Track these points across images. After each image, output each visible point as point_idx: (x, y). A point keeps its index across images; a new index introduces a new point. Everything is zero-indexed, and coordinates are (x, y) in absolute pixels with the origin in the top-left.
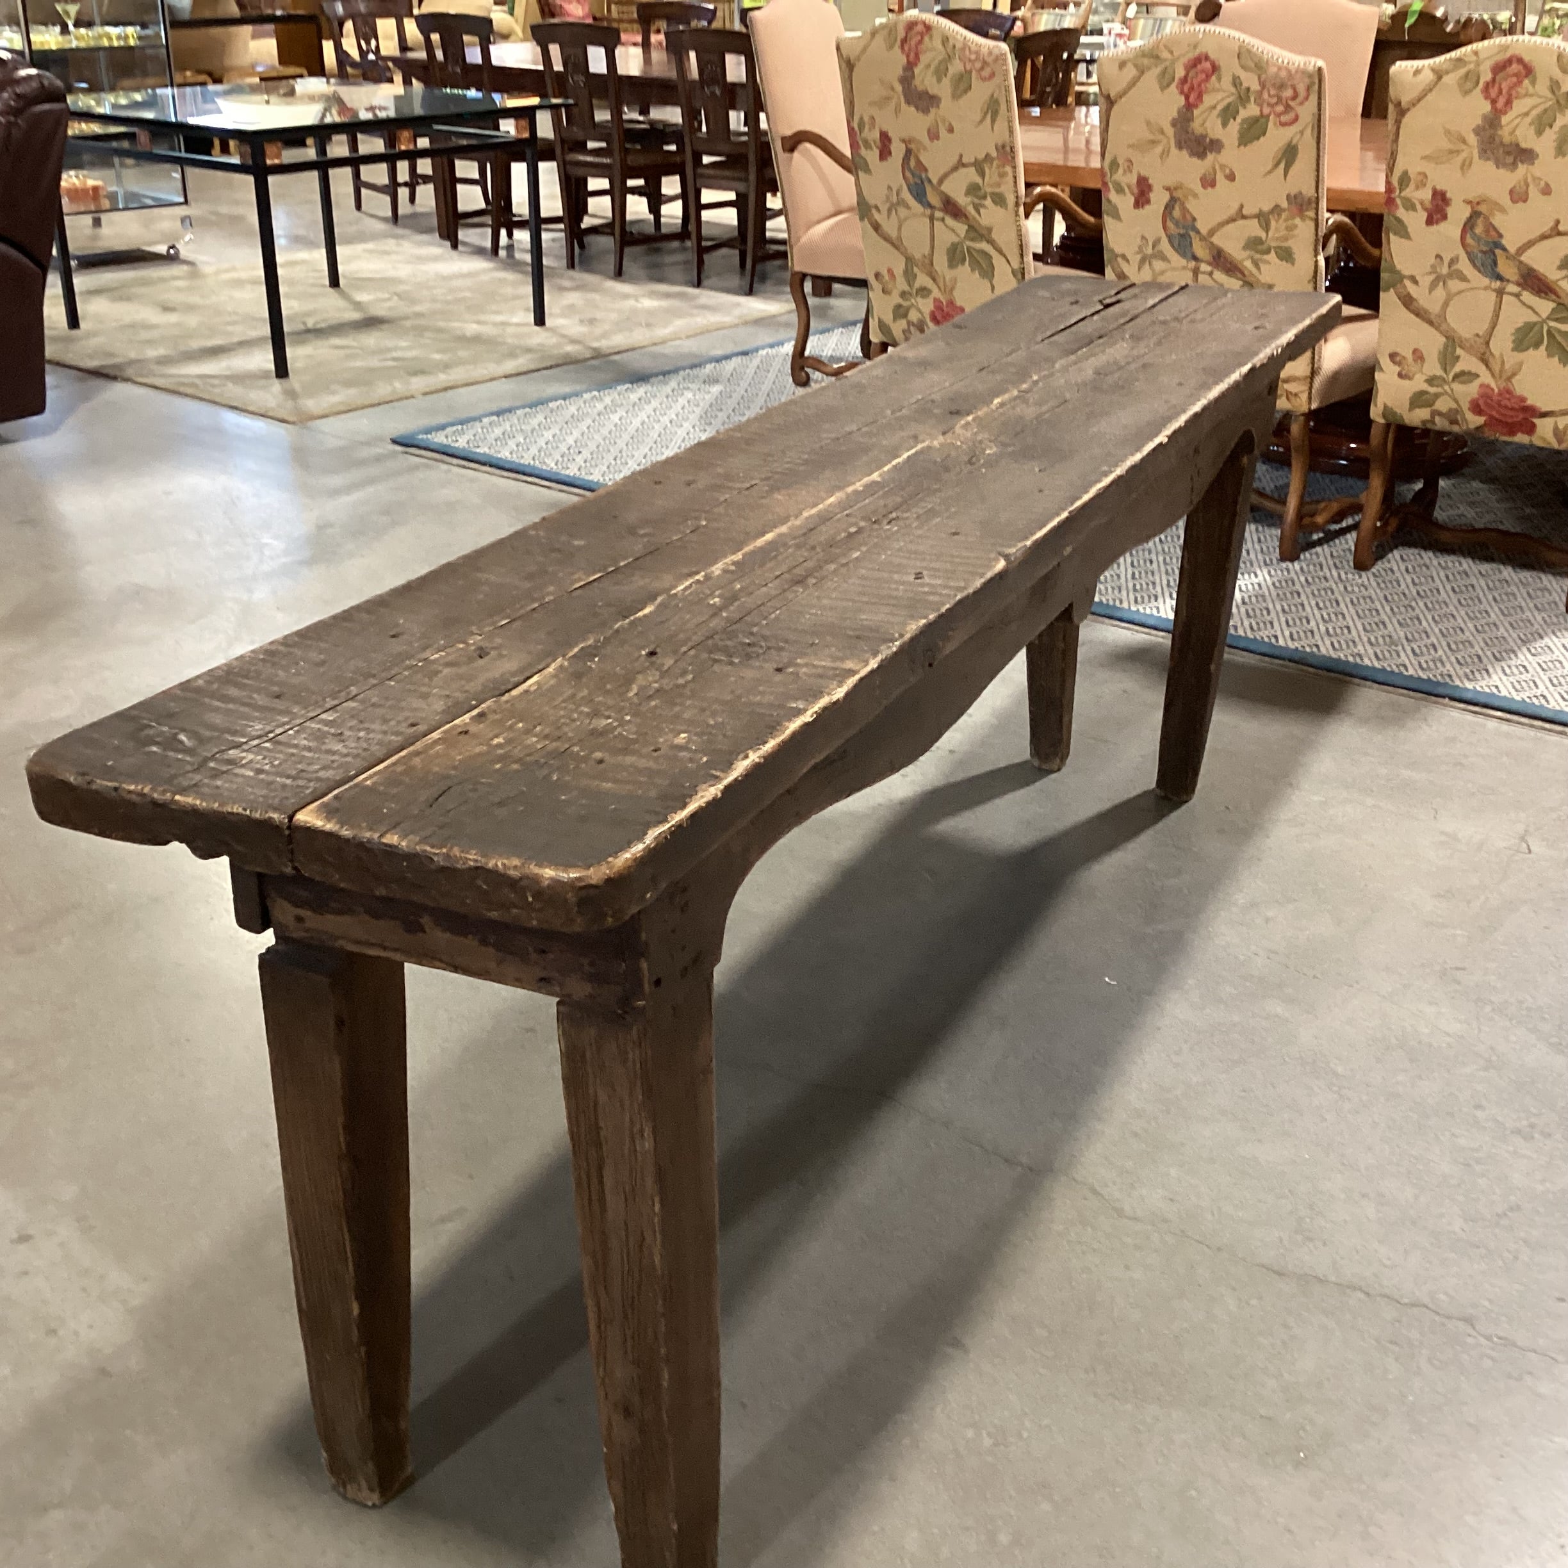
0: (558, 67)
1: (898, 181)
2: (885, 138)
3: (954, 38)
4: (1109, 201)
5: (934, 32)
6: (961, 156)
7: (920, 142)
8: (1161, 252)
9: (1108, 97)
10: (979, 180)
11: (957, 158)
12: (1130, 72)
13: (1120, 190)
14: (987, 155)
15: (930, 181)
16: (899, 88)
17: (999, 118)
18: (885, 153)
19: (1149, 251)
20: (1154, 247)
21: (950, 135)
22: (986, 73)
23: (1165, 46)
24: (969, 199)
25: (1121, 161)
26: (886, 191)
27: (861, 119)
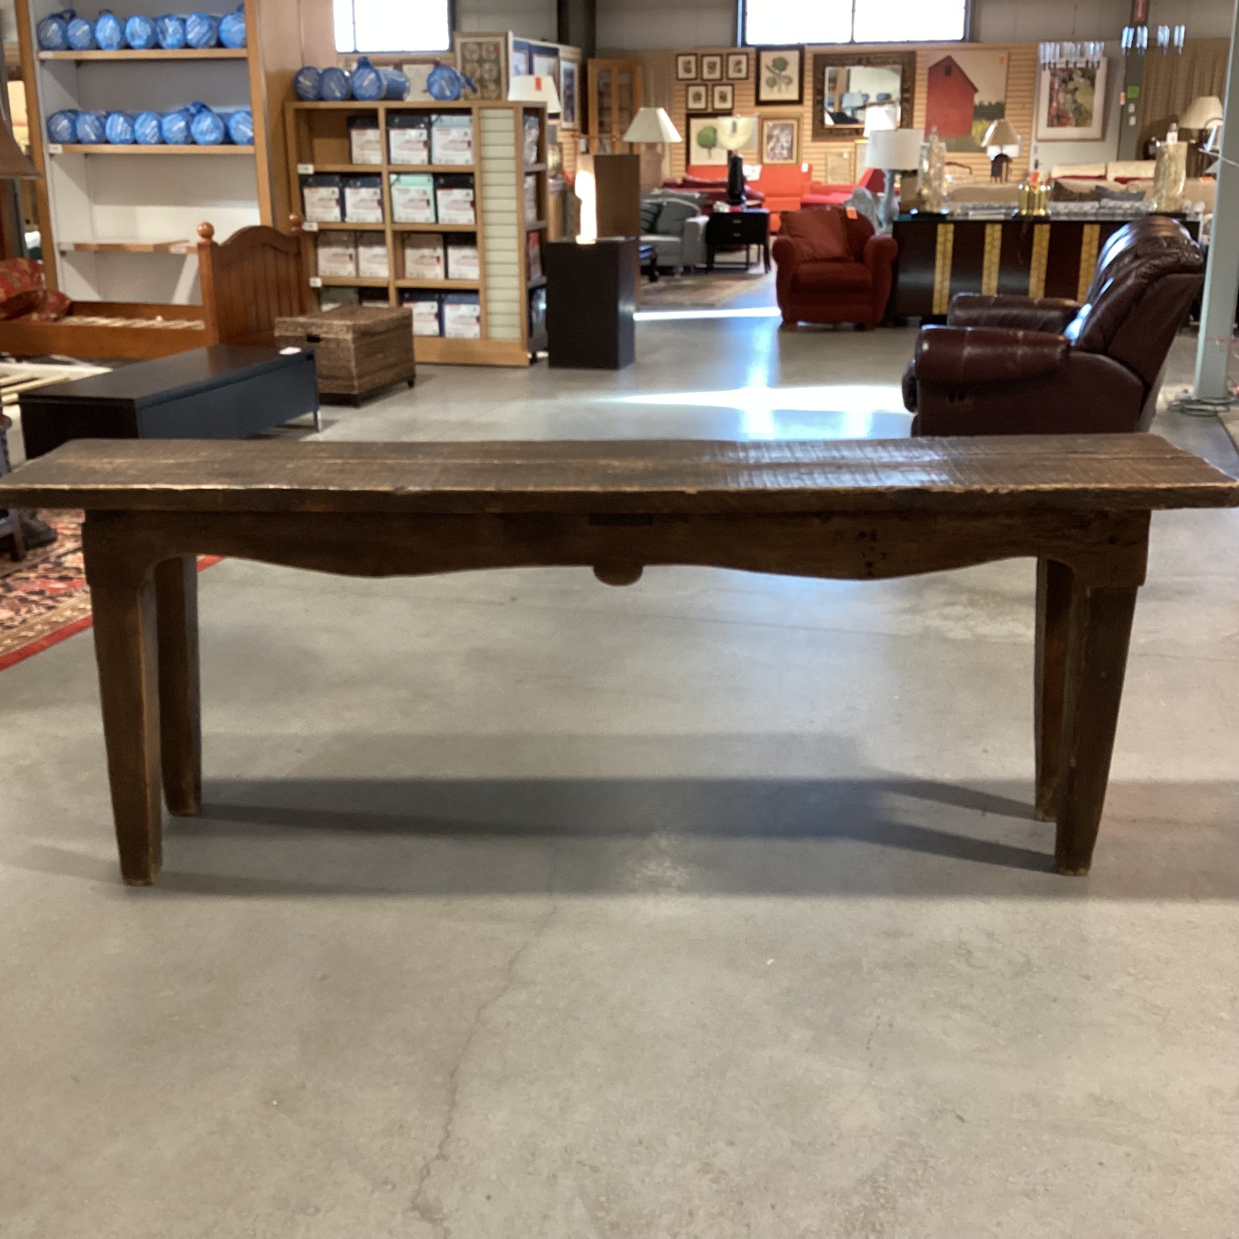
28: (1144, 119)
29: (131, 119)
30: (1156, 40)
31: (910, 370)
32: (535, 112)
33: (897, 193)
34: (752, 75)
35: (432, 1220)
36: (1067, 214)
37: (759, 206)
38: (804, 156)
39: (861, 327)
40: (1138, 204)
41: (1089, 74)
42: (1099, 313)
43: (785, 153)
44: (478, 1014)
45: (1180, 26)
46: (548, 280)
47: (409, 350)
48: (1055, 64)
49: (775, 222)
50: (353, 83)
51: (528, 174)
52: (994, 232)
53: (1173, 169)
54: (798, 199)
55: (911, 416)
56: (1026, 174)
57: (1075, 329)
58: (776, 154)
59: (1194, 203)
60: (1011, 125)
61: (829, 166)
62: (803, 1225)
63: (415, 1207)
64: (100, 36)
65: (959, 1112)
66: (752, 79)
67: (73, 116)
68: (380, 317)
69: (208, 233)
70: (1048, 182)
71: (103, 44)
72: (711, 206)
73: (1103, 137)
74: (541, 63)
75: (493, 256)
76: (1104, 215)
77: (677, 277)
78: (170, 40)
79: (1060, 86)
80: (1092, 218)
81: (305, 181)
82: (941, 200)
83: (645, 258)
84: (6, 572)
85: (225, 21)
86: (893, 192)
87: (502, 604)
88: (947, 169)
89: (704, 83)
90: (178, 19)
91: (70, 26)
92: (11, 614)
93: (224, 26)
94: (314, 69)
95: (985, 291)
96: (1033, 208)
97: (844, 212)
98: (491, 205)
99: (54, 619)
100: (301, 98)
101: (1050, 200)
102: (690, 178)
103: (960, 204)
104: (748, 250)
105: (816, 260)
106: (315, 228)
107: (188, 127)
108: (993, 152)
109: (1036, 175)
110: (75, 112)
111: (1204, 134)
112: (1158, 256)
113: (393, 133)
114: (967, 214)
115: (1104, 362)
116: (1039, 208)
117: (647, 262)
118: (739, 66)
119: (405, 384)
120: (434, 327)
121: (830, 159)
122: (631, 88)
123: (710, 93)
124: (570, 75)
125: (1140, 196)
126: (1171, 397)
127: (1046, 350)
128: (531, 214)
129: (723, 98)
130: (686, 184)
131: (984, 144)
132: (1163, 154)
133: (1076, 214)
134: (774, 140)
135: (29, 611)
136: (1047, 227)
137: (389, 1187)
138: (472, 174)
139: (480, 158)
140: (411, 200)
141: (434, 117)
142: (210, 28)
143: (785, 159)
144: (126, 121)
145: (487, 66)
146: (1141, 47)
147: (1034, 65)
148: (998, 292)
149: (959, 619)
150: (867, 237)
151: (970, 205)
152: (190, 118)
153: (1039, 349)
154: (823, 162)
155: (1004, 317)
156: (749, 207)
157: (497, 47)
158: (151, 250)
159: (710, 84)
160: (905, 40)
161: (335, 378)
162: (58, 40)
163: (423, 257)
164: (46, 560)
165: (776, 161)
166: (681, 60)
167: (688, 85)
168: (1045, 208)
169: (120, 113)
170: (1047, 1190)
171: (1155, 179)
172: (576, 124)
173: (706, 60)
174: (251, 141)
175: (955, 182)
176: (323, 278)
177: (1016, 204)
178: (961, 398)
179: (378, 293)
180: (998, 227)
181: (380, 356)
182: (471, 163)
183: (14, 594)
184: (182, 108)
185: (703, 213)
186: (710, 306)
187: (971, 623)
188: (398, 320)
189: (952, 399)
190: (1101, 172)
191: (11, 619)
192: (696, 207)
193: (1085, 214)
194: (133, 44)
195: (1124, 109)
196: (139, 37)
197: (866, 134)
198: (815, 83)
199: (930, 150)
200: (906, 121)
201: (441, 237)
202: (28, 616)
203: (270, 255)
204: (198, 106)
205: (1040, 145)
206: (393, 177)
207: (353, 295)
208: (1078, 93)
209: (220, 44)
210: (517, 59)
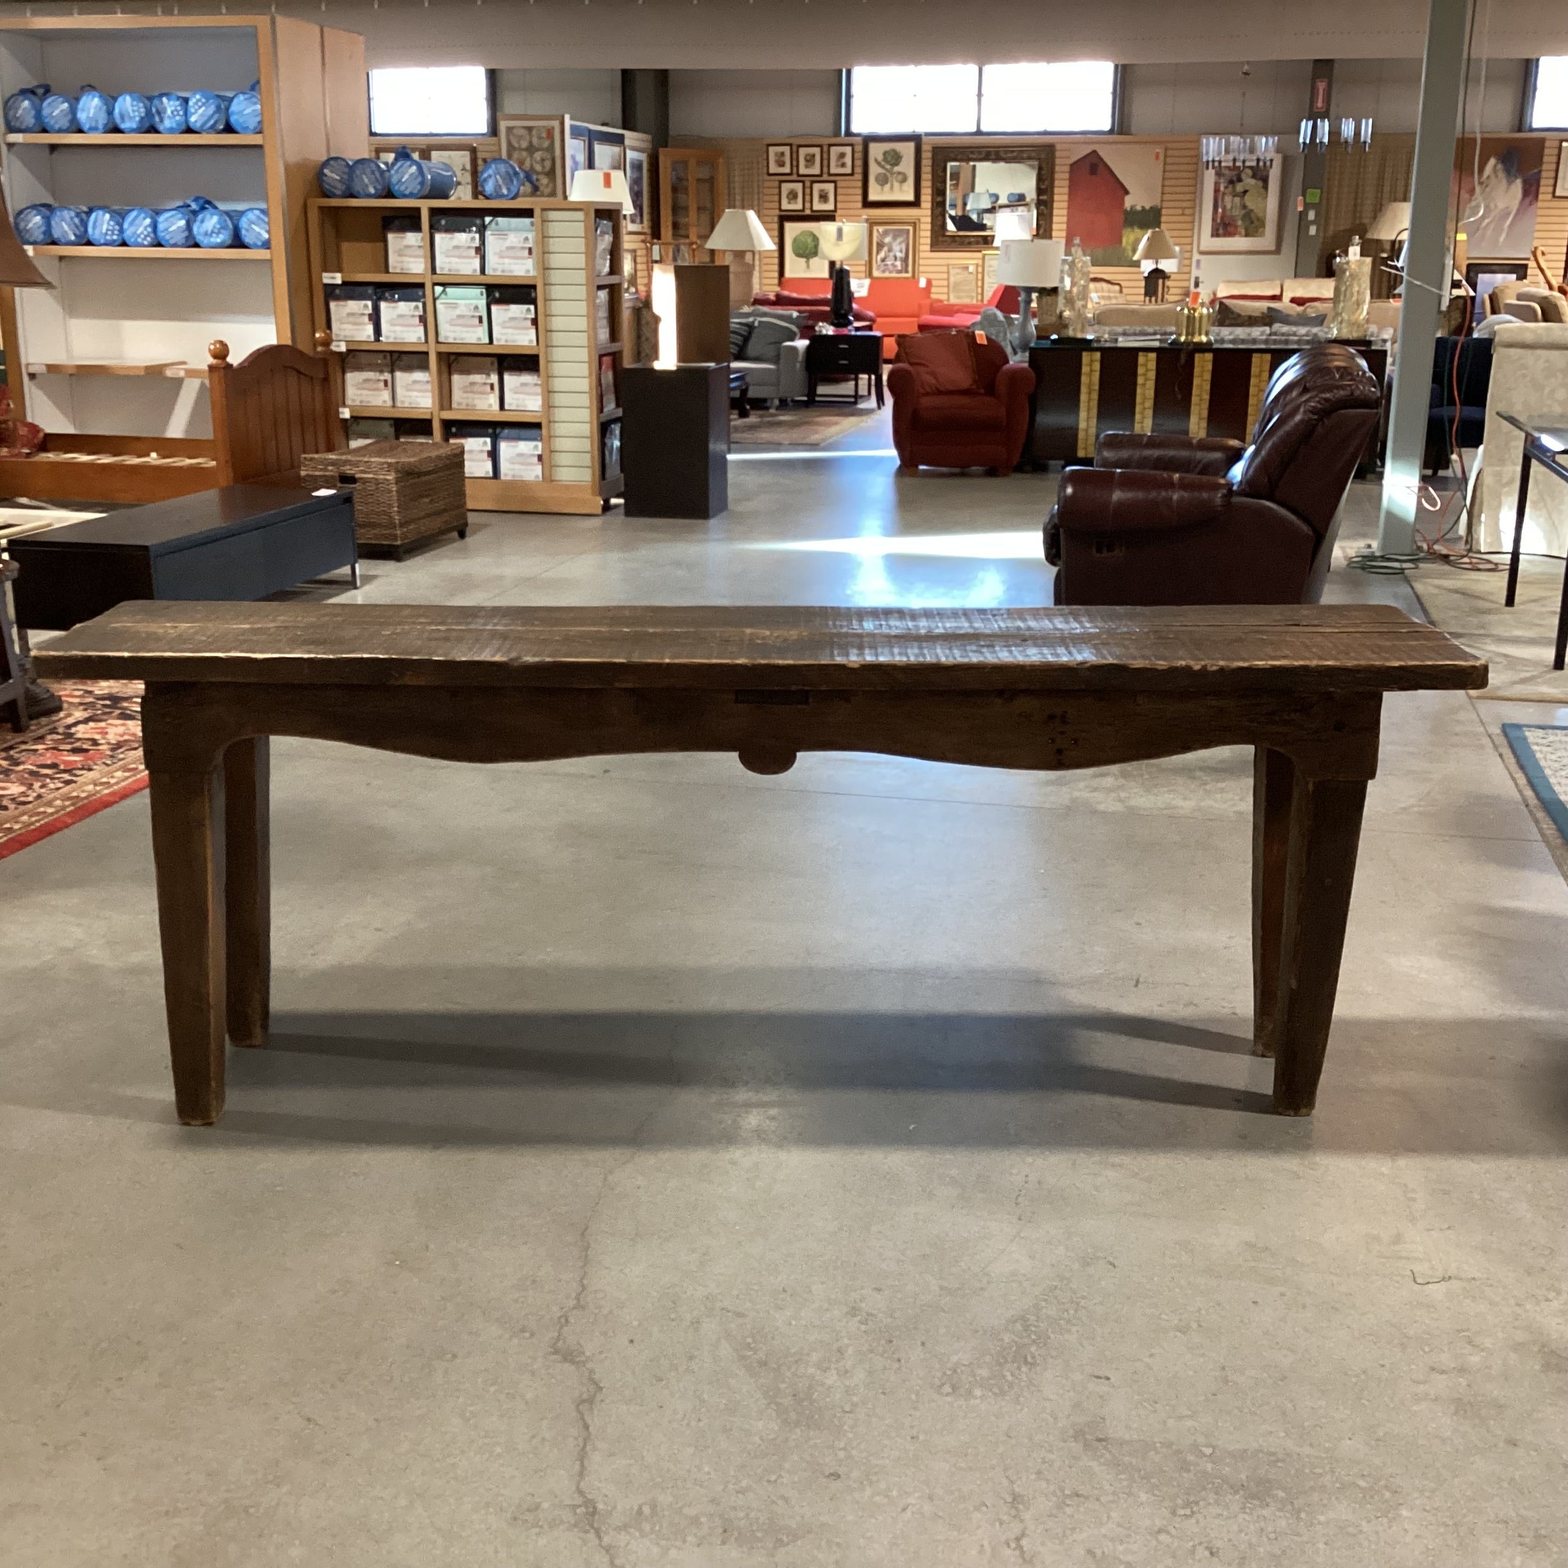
28: (1325, 231)
29: (120, 216)
30: (1339, 133)
31: (1052, 516)
32: (607, 214)
33: (1034, 315)
34: (859, 170)
35: (572, 1362)
36: (1232, 341)
37: (870, 328)
38: (922, 269)
39: (992, 472)
40: (1315, 330)
41: (1260, 174)
42: (1263, 453)
43: (898, 263)
44: (605, 1179)
45: (1367, 119)
46: (624, 412)
47: (461, 494)
48: (1220, 162)
49: (890, 347)
50: (390, 177)
51: (600, 288)
52: (1147, 361)
53: (1356, 289)
54: (915, 319)
55: (1054, 570)
56: (1187, 294)
57: (1237, 472)
58: (889, 267)
59: (1381, 328)
60: (1167, 234)
61: (952, 279)
62: (955, 1359)
63: (556, 1352)
64: (82, 116)
65: (1111, 1259)
66: (859, 177)
67: (48, 213)
68: (425, 455)
69: (221, 352)
70: (1212, 302)
71: (86, 127)
72: (812, 328)
73: (1278, 250)
74: (604, 153)
75: (558, 384)
76: (1275, 342)
77: (772, 411)
78: (167, 123)
79: (1226, 188)
80: (1263, 346)
81: (331, 292)
82: (1086, 323)
83: (734, 389)
84: (9, 744)
85: (235, 101)
86: (1029, 314)
87: (593, 777)
88: (1092, 285)
89: (801, 179)
90: (178, 98)
91: (45, 104)
92: (23, 789)
93: (234, 107)
94: (343, 160)
95: (1137, 429)
96: (1193, 335)
97: (973, 336)
98: (557, 323)
99: (75, 794)
100: (326, 195)
101: (1213, 325)
102: (786, 293)
103: (1107, 329)
104: (856, 380)
105: (939, 393)
106: (343, 348)
107: (189, 227)
108: (1147, 266)
109: (1197, 295)
110: (47, 206)
111: (1397, 246)
112: (1330, 389)
113: (438, 237)
114: (1116, 341)
115: (1270, 508)
116: (1200, 334)
117: (737, 394)
118: (843, 160)
119: (455, 534)
120: (487, 468)
121: (952, 271)
122: (711, 181)
123: (808, 191)
124: (637, 166)
125: (1320, 320)
126: (1352, 553)
127: (1205, 495)
128: (604, 334)
129: (824, 197)
130: (780, 301)
131: (1136, 258)
132: (1344, 271)
133: (1243, 341)
134: (886, 249)
135: (42, 787)
136: (1209, 356)
137: (527, 1335)
138: (534, 287)
139: (545, 268)
140: (460, 317)
141: (488, 219)
142: (218, 108)
143: (900, 272)
144: (112, 218)
145: (538, 155)
146: (1321, 143)
147: (1196, 164)
148: (1153, 431)
149: (1109, 790)
150: (999, 367)
151: (1120, 329)
152: (192, 216)
153: (1196, 494)
154: (945, 276)
155: (1159, 459)
156: (857, 329)
157: (550, 132)
158: (143, 373)
159: (807, 180)
160: (1041, 129)
161: (373, 525)
162: (30, 121)
163: (472, 384)
164: (54, 731)
165: (887, 275)
166: (772, 150)
167: (781, 182)
168: (1207, 334)
169: (105, 208)
170: (1200, 1326)
171: (1335, 300)
172: (646, 226)
173: (803, 152)
174: (267, 245)
175: (1103, 302)
176: (352, 408)
177: (1173, 329)
178: (1110, 549)
179: (419, 426)
180: (1153, 356)
181: (427, 500)
182: (532, 274)
183: (21, 768)
184: (180, 203)
185: (803, 337)
186: (814, 447)
187: (1123, 795)
188: (448, 457)
189: (1099, 551)
190: (1277, 292)
191: (23, 794)
192: (794, 328)
193: (1254, 341)
194: (123, 126)
195: (1303, 215)
196: (131, 118)
197: (996, 243)
198: (933, 180)
199: (1072, 265)
200: (1043, 230)
201: (495, 360)
202: (43, 790)
203: (293, 379)
204: (201, 201)
205: (1203, 258)
206: (438, 289)
207: (388, 429)
208: (1246, 197)
209: (229, 129)
210: (574, 148)
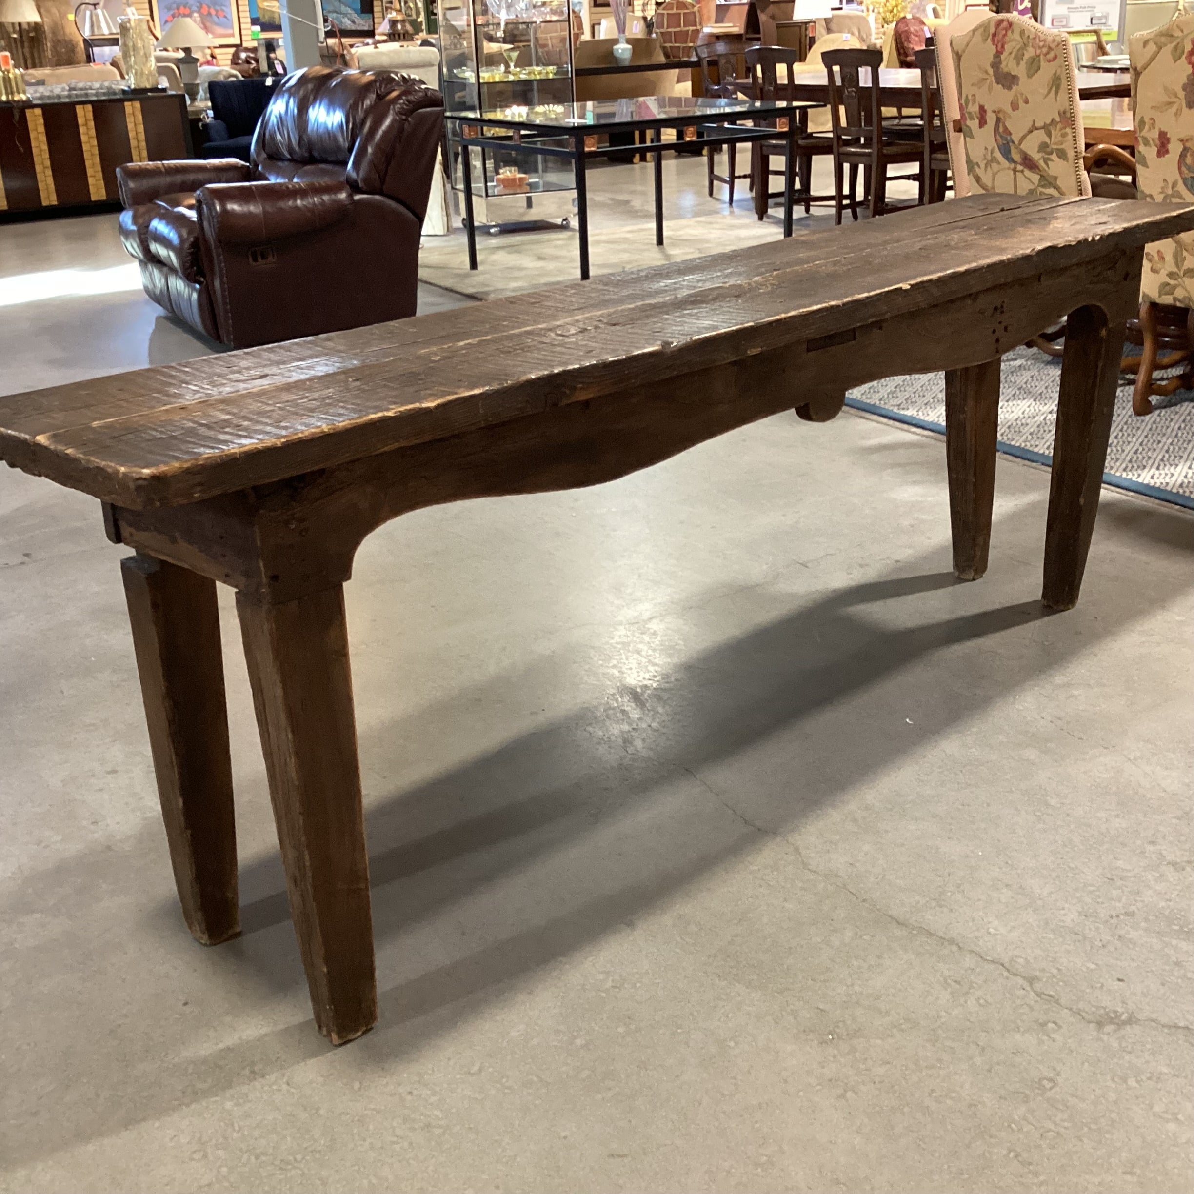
0: (838, 82)
1: (992, 144)
2: (982, 109)
3: (1029, 30)
4: (1139, 152)
5: (1014, 27)
6: (1034, 122)
7: (1005, 112)
8: (1178, 192)
9: (1135, 69)
10: (1047, 140)
11: (1031, 123)
12: (1152, 47)
13: (1146, 143)
14: (1053, 120)
15: (1013, 142)
16: (991, 71)
17: (1061, 91)
18: (982, 123)
19: (1170, 192)
20: (1172, 188)
21: (1027, 106)
22: (1051, 55)
23: (1178, 27)
24: (1041, 155)
25: (1146, 120)
26: (983, 151)
27: (967, 96)
36: (52, 97)
115: (383, 202)
116: (18, 93)
127: (334, 196)
136: (37, 111)
178: (264, 257)
189: (255, 260)
